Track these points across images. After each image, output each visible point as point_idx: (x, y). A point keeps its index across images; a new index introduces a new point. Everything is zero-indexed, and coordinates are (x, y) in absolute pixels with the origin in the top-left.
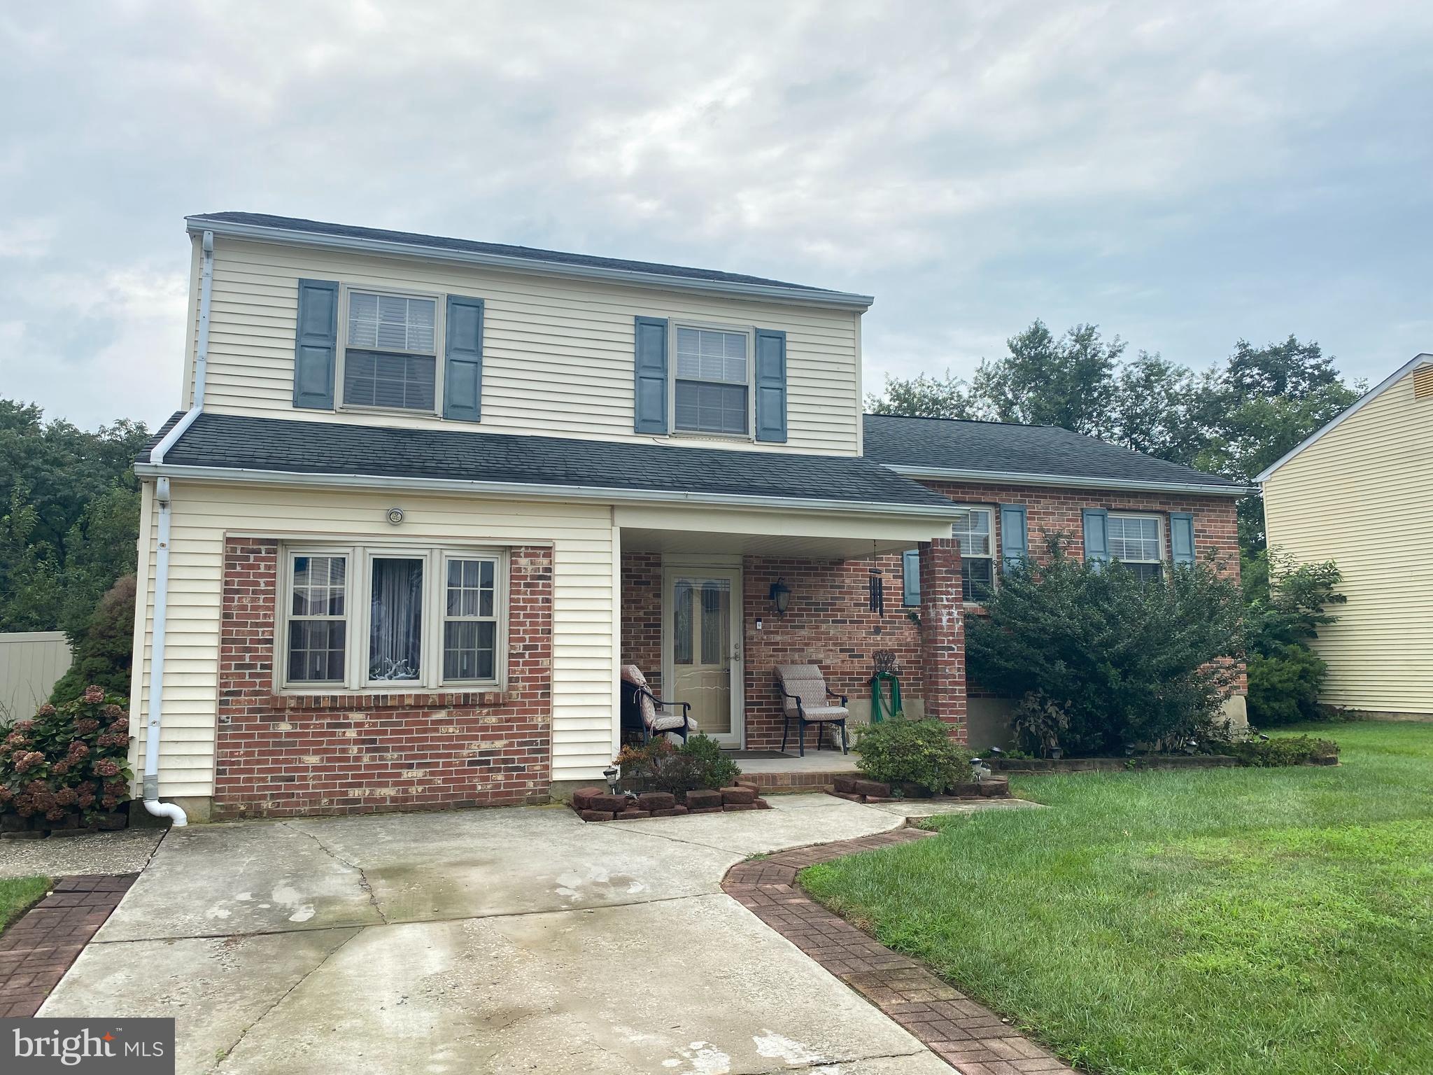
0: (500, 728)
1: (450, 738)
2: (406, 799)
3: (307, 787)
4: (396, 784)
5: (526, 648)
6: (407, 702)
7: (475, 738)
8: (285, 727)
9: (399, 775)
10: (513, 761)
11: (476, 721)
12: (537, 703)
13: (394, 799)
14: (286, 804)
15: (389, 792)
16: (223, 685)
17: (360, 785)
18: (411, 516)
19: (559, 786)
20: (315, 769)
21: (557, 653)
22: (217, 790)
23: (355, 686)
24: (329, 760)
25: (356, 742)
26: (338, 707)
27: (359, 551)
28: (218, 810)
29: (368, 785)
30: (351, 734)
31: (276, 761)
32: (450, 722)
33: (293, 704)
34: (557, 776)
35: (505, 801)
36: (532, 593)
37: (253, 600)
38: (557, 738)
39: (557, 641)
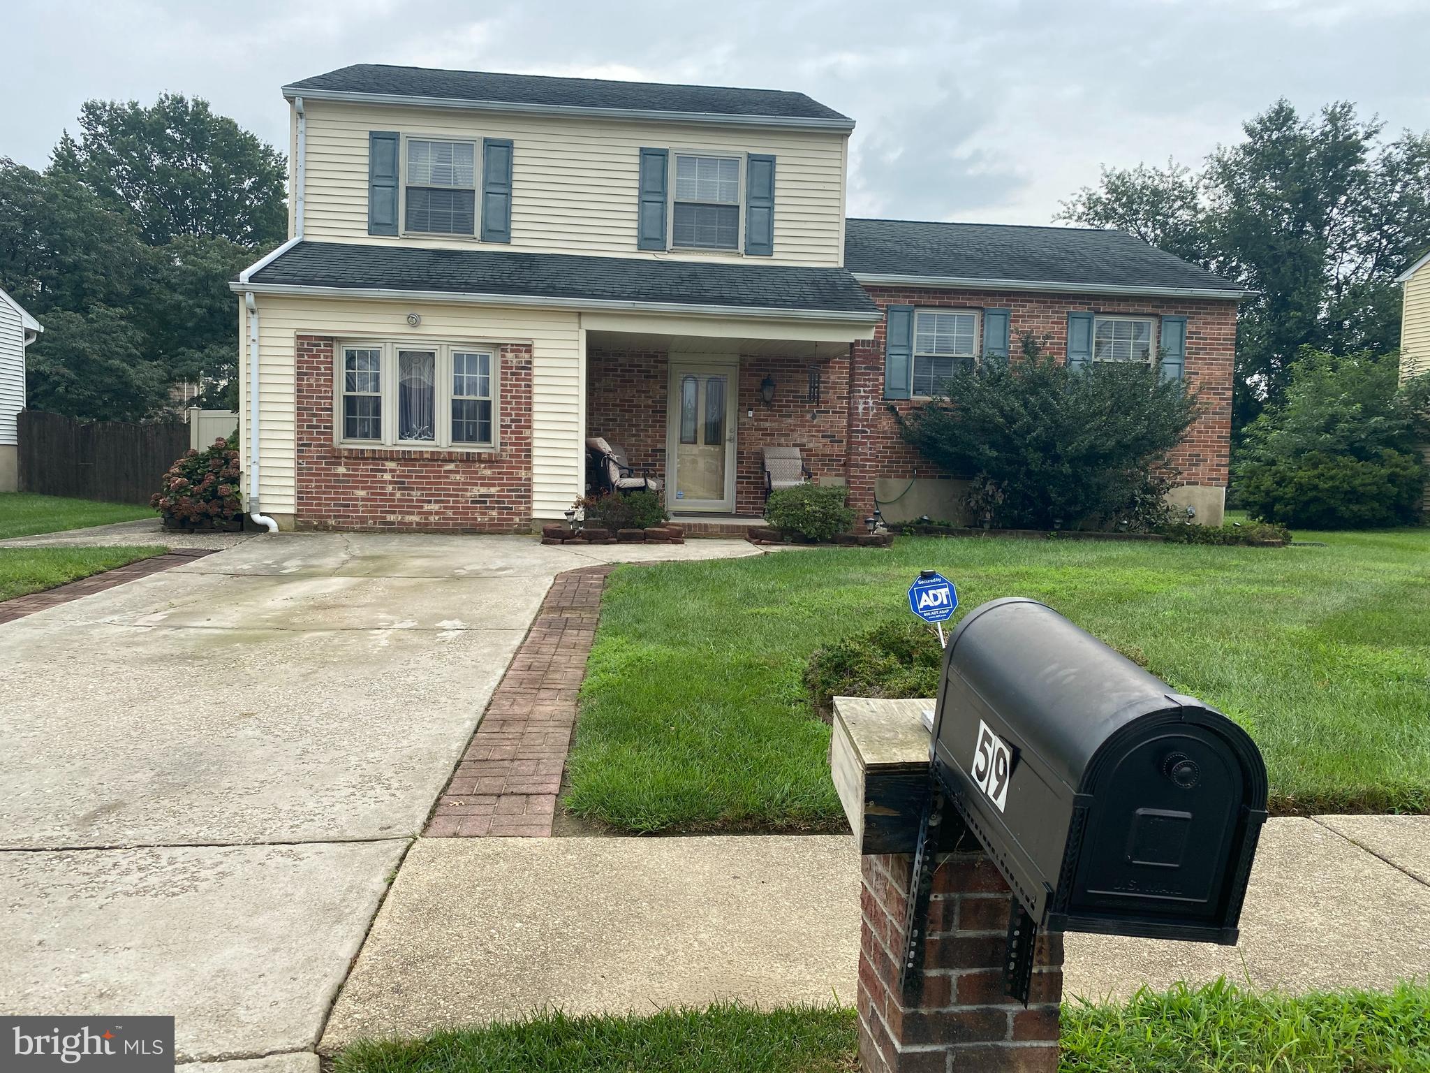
0: (494, 479)
1: (458, 484)
2: (427, 524)
3: (358, 511)
4: (419, 513)
5: (512, 421)
6: (426, 456)
7: (476, 484)
8: (342, 470)
9: (422, 507)
10: (504, 503)
11: (476, 473)
12: (522, 462)
13: (418, 524)
14: (344, 523)
15: (415, 518)
16: (299, 439)
17: (394, 513)
18: (425, 320)
19: (538, 522)
20: (363, 500)
21: (535, 425)
22: (298, 510)
23: (389, 443)
24: (373, 494)
25: (391, 482)
26: (378, 458)
27: (389, 345)
28: (299, 523)
29: (400, 513)
30: (387, 477)
31: (336, 493)
32: (457, 472)
33: (346, 454)
34: (536, 515)
35: (498, 530)
36: (517, 380)
37: (317, 380)
38: (535, 488)
39: (536, 416)
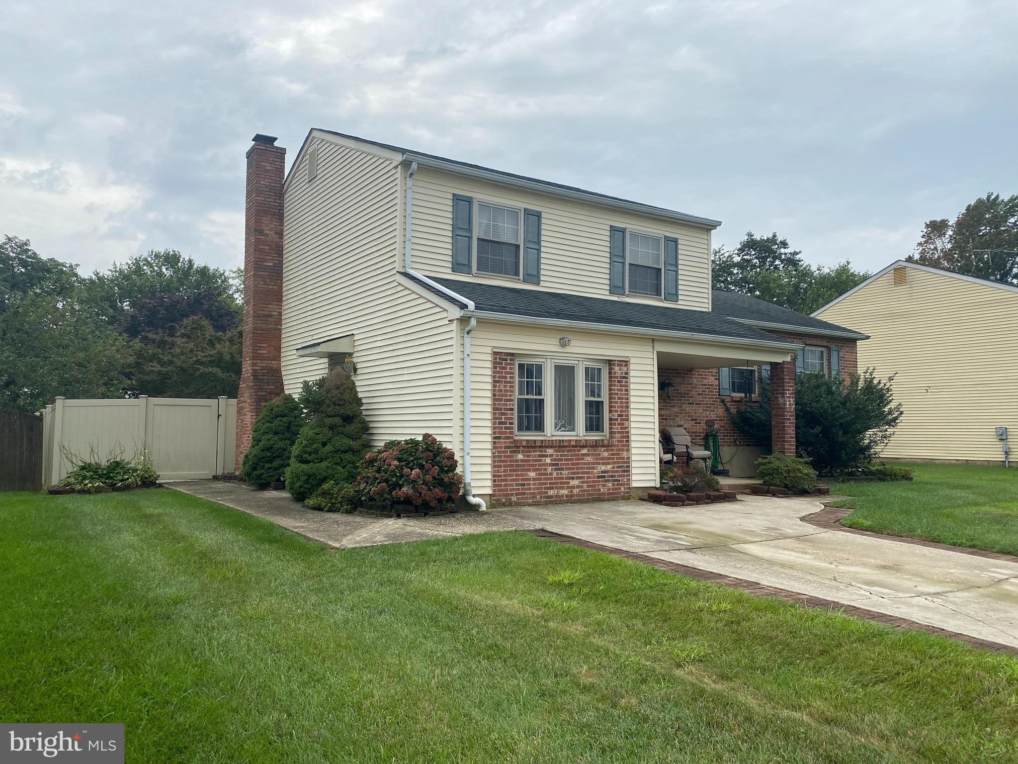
0: (609, 459)
1: (589, 464)
2: (572, 496)
3: (530, 489)
4: (568, 488)
5: (619, 416)
6: (571, 443)
7: (599, 464)
8: (520, 456)
9: (569, 483)
10: (614, 476)
11: (599, 455)
12: (624, 446)
13: (567, 496)
14: (522, 498)
15: (565, 492)
16: (494, 433)
17: (552, 488)
18: (573, 343)
19: (634, 490)
20: (534, 479)
21: (632, 418)
22: (494, 491)
23: (549, 435)
24: (540, 474)
25: (551, 465)
26: (544, 445)
27: (549, 360)
28: (493, 502)
29: (557, 488)
30: (548, 460)
31: (517, 475)
32: (588, 455)
33: (524, 444)
34: (634, 485)
35: (613, 497)
36: (621, 386)
37: (505, 386)
38: (634, 464)
39: (632, 412)
